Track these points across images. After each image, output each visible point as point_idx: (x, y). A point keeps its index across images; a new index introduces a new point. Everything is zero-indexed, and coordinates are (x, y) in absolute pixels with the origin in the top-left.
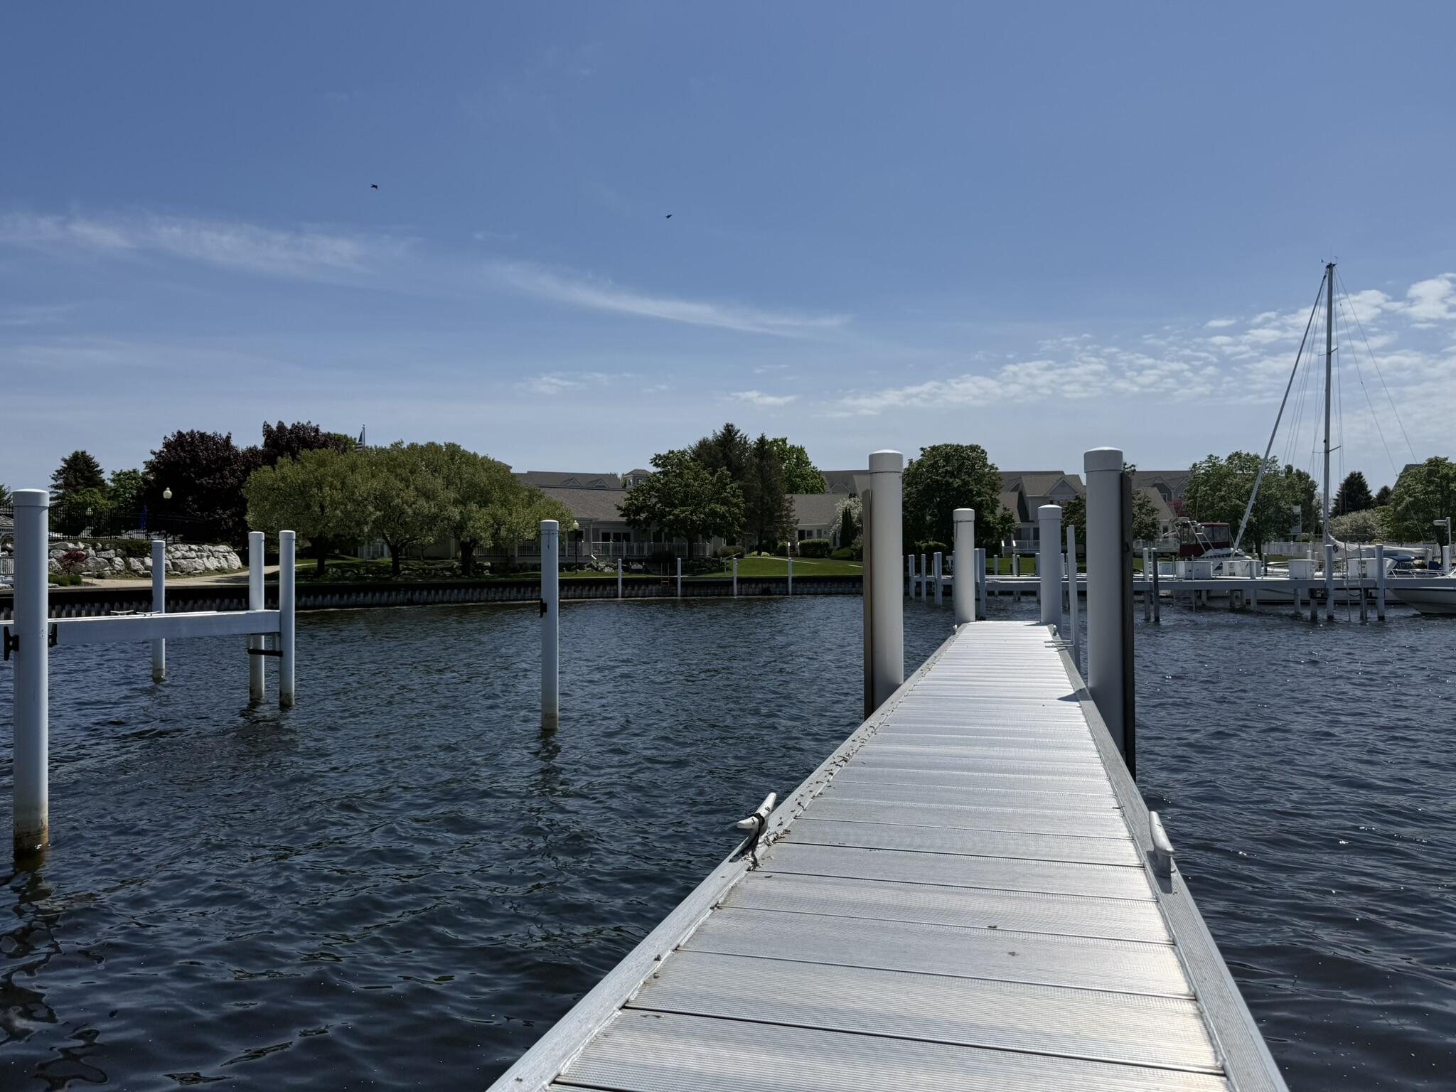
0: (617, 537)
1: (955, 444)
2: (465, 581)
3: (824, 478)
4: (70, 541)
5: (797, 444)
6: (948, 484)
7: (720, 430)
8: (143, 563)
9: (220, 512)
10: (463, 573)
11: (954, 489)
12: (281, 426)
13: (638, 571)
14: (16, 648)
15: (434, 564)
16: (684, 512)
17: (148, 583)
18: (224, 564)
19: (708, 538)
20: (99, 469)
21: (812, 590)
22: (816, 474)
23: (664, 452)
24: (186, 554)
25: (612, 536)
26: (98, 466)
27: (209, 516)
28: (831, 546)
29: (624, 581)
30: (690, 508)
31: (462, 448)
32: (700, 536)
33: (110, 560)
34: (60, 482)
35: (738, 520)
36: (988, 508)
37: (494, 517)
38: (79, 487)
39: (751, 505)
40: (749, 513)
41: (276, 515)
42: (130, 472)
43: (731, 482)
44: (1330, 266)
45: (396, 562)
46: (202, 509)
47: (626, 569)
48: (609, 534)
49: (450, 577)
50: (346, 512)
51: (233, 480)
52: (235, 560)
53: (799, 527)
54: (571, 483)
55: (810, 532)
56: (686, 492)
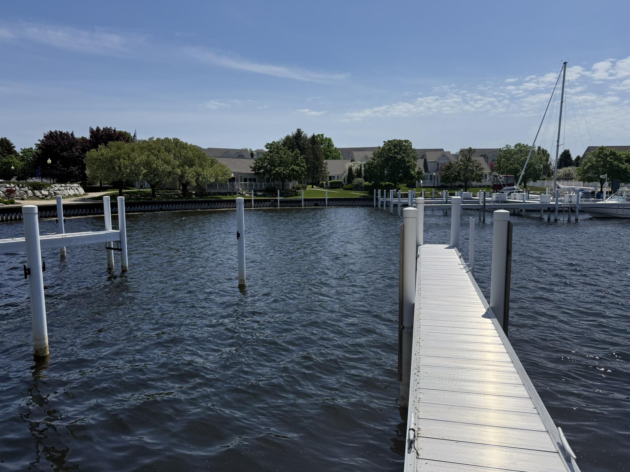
0: (250, 180)
1: (398, 139)
2: (184, 200)
3: (340, 152)
4: (7, 183)
5: (328, 137)
6: (395, 157)
7: (295, 131)
8: (41, 193)
9: (72, 168)
10: (183, 196)
11: (398, 160)
12: (98, 129)
13: (260, 196)
14: (29, 273)
15: (170, 192)
16: (280, 169)
18: (77, 193)
19: (291, 180)
20: (13, 146)
21: (336, 203)
22: (336, 150)
23: (270, 142)
24: (60, 188)
25: (248, 179)
26: (12, 144)
27: (67, 170)
28: (343, 183)
29: (254, 200)
30: (283, 168)
31: (180, 140)
32: (287, 180)
33: (26, 192)
35: (304, 173)
36: (411, 168)
37: (196, 172)
38: (5, 154)
39: (309, 166)
40: (308, 170)
41: (100, 171)
42: (29, 149)
43: (301, 156)
44: (565, 63)
45: (153, 191)
46: (64, 167)
47: (255, 195)
48: (247, 179)
49: (178, 198)
50: (131, 170)
51: (77, 153)
52: (81, 191)
53: (330, 175)
54: (227, 153)
55: (334, 177)
56: (281, 161)
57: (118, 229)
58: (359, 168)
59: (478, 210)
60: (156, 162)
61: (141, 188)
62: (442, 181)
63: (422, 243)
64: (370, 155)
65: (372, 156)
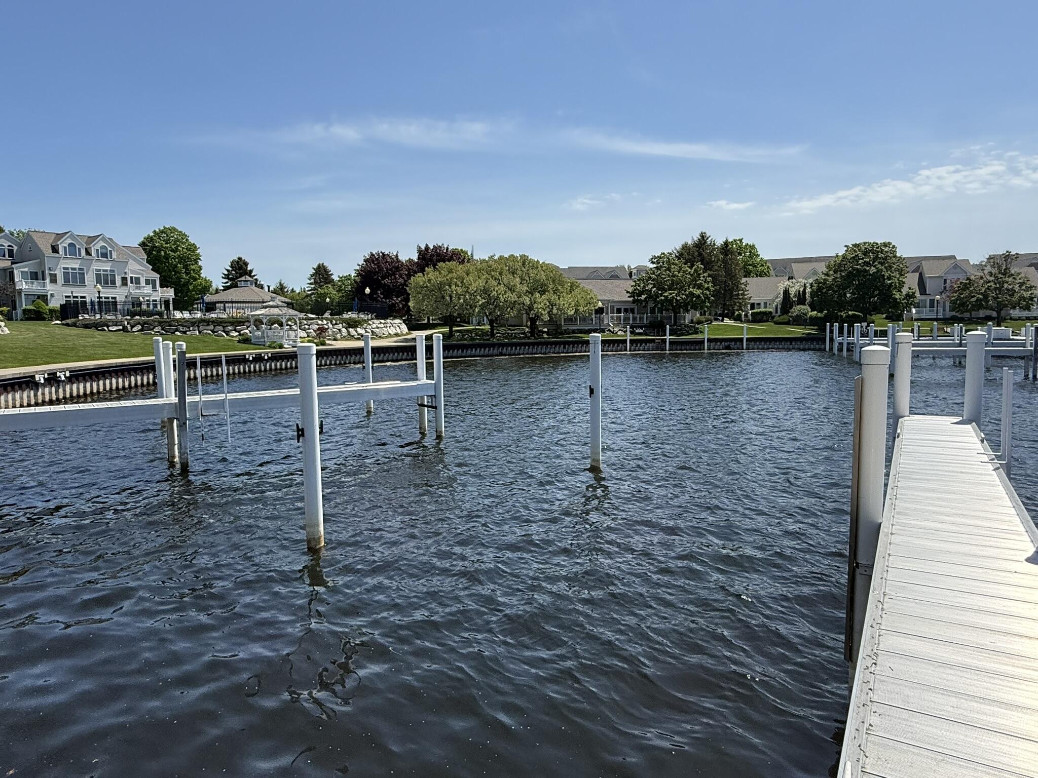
0: (626, 310)
1: (872, 242)
2: (532, 341)
3: (770, 265)
4: (319, 319)
5: (750, 243)
6: (865, 271)
7: (696, 237)
8: (356, 331)
9: (395, 299)
10: (531, 336)
11: (870, 275)
12: (427, 248)
13: (640, 334)
14: (303, 435)
15: (514, 330)
16: (671, 294)
17: (361, 344)
18: (399, 331)
19: (688, 311)
20: (330, 273)
21: (760, 346)
22: (763, 263)
23: (658, 254)
24: (379, 326)
25: (623, 310)
26: (330, 271)
27: (389, 301)
28: (774, 314)
29: (631, 340)
30: (676, 292)
31: (530, 257)
32: (682, 310)
33: (340, 330)
34: (312, 281)
35: (709, 298)
36: (896, 288)
37: (549, 301)
38: (322, 284)
39: (718, 287)
40: (716, 294)
41: (426, 302)
42: (347, 276)
43: (704, 273)
45: (492, 329)
46: (385, 298)
47: (632, 333)
48: (620, 309)
49: (523, 338)
50: (465, 300)
51: (401, 280)
52: (404, 328)
53: (751, 301)
54: (595, 274)
55: (759, 304)
56: (672, 280)
57: (433, 380)
58: (802, 289)
59: (1022, 358)
60: (496, 289)
61: (479, 325)
62: (952, 310)
63: (907, 413)
64: (822, 268)
65: (825, 270)
